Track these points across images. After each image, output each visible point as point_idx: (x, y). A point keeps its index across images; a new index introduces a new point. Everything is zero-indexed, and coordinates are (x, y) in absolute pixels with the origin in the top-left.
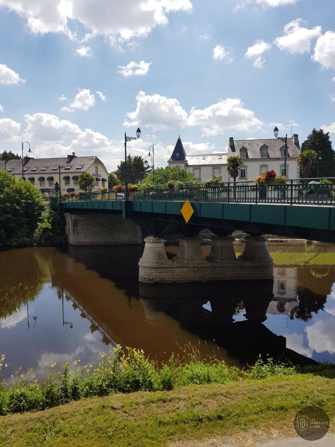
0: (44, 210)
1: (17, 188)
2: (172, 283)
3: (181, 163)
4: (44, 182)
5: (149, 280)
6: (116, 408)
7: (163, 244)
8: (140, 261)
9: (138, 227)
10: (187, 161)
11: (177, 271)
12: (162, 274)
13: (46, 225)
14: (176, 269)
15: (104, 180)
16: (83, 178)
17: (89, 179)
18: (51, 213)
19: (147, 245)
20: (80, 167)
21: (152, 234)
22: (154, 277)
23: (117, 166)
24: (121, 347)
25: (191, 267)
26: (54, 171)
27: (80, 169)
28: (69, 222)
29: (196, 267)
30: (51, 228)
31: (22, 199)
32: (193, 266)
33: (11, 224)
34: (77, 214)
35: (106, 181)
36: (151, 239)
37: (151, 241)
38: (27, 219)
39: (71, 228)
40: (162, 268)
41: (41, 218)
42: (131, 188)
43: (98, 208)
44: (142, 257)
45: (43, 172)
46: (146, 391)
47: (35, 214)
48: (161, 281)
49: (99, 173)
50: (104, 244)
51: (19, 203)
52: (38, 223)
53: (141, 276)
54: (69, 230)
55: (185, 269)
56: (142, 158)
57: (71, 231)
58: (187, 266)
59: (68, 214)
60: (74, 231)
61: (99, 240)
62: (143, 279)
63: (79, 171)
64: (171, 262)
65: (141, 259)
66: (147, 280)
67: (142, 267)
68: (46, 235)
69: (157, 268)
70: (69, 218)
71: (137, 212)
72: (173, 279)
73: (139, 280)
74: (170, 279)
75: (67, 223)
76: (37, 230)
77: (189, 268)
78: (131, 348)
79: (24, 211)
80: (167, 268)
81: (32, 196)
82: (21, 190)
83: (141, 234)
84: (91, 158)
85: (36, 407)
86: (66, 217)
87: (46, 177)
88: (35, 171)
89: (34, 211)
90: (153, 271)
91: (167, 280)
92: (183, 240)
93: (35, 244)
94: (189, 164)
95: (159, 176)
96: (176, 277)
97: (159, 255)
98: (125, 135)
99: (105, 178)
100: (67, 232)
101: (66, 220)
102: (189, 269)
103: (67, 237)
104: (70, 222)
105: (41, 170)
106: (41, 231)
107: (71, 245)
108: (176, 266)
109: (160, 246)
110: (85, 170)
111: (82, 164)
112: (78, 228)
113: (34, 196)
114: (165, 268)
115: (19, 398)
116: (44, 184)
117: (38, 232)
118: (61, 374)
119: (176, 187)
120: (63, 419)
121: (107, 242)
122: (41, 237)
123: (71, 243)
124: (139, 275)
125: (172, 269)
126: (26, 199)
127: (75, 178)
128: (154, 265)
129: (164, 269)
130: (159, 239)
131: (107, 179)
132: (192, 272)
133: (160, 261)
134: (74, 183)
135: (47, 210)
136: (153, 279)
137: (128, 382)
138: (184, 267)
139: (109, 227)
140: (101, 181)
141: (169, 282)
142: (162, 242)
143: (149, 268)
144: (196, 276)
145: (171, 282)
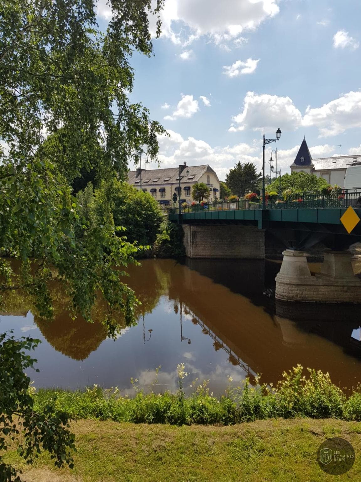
0: (162, 222)
1: (137, 199)
2: (316, 302)
3: (305, 168)
4: (156, 194)
5: (289, 298)
6: (317, 434)
7: (305, 258)
8: (277, 276)
9: (261, 240)
10: (313, 165)
11: (323, 290)
12: (304, 292)
13: (165, 236)
14: (322, 287)
15: (215, 190)
16: (197, 188)
17: (204, 189)
18: (169, 224)
19: (285, 258)
20: (192, 177)
21: (292, 246)
22: (295, 295)
23: (226, 175)
24: (302, 368)
25: (341, 286)
26: (166, 182)
27: (192, 179)
28: (187, 234)
29: (346, 286)
30: (170, 239)
31: (142, 210)
32: (342, 285)
33: (133, 236)
34: (195, 225)
35: (218, 191)
36: (292, 252)
37: (292, 254)
38: (146, 231)
39: (189, 240)
40: (305, 285)
41: (160, 229)
42: (269, 196)
43: (225, 219)
44: (279, 272)
45: (155, 183)
46: (337, 419)
47: (154, 226)
48: (303, 300)
49: (211, 183)
50: (223, 257)
51: (139, 215)
52: (157, 235)
53: (279, 294)
54: (187, 242)
55: (332, 288)
56: (254, 165)
57: (189, 243)
58: (335, 285)
59: (186, 225)
60: (193, 243)
61: (218, 253)
62: (282, 297)
63: (191, 181)
64: (315, 279)
65: (278, 274)
66: (286, 297)
67: (280, 283)
68: (164, 247)
69: (298, 285)
70: (188, 230)
71: (276, 221)
72: (318, 299)
73: (276, 297)
74: (314, 298)
75: (186, 234)
76: (156, 241)
77: (337, 286)
78: (314, 370)
79: (144, 222)
80: (310, 285)
81: (152, 207)
82: (141, 202)
83: (264, 247)
84: (202, 167)
85: (218, 421)
86: (184, 229)
87: (158, 188)
88: (147, 182)
89: (154, 222)
90: (293, 288)
91: (311, 299)
92: (330, 254)
93: (155, 256)
94: (316, 169)
95: (284, 183)
96: (321, 296)
97: (300, 271)
98: (264, 137)
99: (217, 188)
100: (185, 244)
101: (183, 231)
102: (337, 288)
103: (185, 249)
104: (189, 233)
105: (154, 182)
106: (160, 242)
107: (190, 258)
108: (321, 284)
109: (302, 260)
110: (197, 180)
111: (194, 173)
112: (197, 240)
113: (153, 207)
114: (308, 285)
115: (201, 410)
116: (156, 196)
117: (157, 244)
118: (241, 390)
119: (333, 192)
120: (261, 437)
121: (227, 256)
122: (160, 248)
123: (189, 255)
124: (276, 291)
125: (317, 287)
126: (146, 210)
127: (187, 189)
128: (296, 281)
129: (307, 287)
130: (301, 253)
131: (219, 189)
132: (341, 291)
133: (302, 277)
134: (186, 194)
135: (165, 222)
136: (293, 297)
137: (313, 407)
138: (332, 286)
139: (229, 240)
140: (213, 192)
141: (312, 302)
142: (304, 256)
143: (289, 284)
144: (346, 297)
145: (314, 302)
